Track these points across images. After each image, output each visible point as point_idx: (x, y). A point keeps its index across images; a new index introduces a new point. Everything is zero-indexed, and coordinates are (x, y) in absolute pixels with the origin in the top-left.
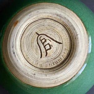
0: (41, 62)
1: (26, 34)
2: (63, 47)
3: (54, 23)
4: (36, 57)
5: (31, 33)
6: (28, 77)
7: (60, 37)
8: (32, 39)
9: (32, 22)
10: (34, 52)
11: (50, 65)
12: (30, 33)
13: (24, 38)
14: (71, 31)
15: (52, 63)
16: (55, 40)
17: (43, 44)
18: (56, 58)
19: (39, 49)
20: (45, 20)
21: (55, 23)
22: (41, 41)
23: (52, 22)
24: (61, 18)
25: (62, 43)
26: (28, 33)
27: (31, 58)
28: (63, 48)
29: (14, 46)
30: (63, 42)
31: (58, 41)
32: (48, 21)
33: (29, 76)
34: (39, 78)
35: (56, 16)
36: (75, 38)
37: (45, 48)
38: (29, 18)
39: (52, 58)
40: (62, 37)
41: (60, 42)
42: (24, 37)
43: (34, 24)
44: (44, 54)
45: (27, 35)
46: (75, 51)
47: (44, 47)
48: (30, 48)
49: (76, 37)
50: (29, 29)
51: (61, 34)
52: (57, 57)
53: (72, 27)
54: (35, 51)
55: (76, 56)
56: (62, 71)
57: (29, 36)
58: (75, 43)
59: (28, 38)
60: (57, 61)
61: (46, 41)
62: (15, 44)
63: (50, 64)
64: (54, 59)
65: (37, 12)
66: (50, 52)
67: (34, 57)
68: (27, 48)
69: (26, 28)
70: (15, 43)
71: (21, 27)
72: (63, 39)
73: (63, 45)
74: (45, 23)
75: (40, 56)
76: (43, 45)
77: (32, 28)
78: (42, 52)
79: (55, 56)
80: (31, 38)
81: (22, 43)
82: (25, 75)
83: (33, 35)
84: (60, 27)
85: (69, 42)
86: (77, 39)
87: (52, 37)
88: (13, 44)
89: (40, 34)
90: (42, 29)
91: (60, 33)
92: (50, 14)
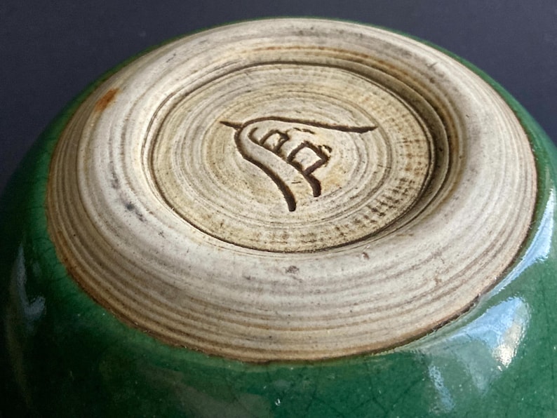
0: (303, 224)
1: (170, 139)
2: (387, 140)
3: (296, 73)
4: (266, 211)
5: (198, 128)
6: (253, 297)
7: (353, 108)
8: (210, 147)
9: (187, 88)
10: (241, 197)
11: (357, 222)
12: (191, 132)
13: (168, 151)
14: (392, 67)
15: (368, 212)
16: (331, 122)
17: (278, 151)
18: (377, 188)
19: (264, 174)
20: (249, 71)
21: (301, 71)
22: (263, 143)
23: (287, 70)
24: (324, 38)
25: (372, 125)
26: (181, 132)
27: (234, 224)
28: (393, 141)
29: (123, 181)
30: (381, 121)
31: (351, 124)
32: (264, 72)
33: (260, 290)
34: (331, 282)
35: (294, 38)
36: (427, 82)
37: (298, 166)
38: (169, 71)
39: (355, 193)
40: (365, 107)
41: (362, 125)
42: (163, 149)
43: (202, 94)
44: (302, 189)
45: (176, 139)
46: (457, 121)
47: (291, 160)
48: (212, 186)
49: (431, 73)
50: (183, 116)
51: (351, 98)
52: (382, 183)
53: (389, 51)
54: (248, 192)
55: (477, 133)
56: (447, 208)
57: (188, 142)
58: (442, 96)
59: (187, 151)
60: (390, 198)
61: (285, 137)
62: (125, 173)
63: (360, 217)
64: (369, 195)
65: (202, 42)
66: (330, 173)
67: (251, 215)
68: (195, 187)
69: (161, 114)
70: (124, 167)
71: (135, 104)
72: (369, 110)
73: (382, 131)
74: (252, 82)
75: (284, 202)
76: (282, 156)
77: (196, 110)
78: (288, 183)
79: (366, 182)
80: (201, 147)
81: (163, 172)
82: (236, 295)
83: (210, 133)
84: (333, 77)
85: (405, 112)
86: (437, 78)
87: (311, 119)
88: (114, 174)
89: (244, 121)
90: (249, 105)
91: (344, 93)
92: (266, 40)
